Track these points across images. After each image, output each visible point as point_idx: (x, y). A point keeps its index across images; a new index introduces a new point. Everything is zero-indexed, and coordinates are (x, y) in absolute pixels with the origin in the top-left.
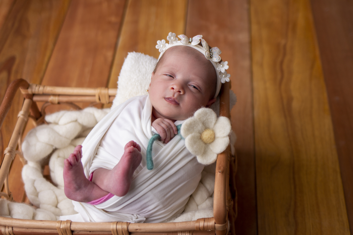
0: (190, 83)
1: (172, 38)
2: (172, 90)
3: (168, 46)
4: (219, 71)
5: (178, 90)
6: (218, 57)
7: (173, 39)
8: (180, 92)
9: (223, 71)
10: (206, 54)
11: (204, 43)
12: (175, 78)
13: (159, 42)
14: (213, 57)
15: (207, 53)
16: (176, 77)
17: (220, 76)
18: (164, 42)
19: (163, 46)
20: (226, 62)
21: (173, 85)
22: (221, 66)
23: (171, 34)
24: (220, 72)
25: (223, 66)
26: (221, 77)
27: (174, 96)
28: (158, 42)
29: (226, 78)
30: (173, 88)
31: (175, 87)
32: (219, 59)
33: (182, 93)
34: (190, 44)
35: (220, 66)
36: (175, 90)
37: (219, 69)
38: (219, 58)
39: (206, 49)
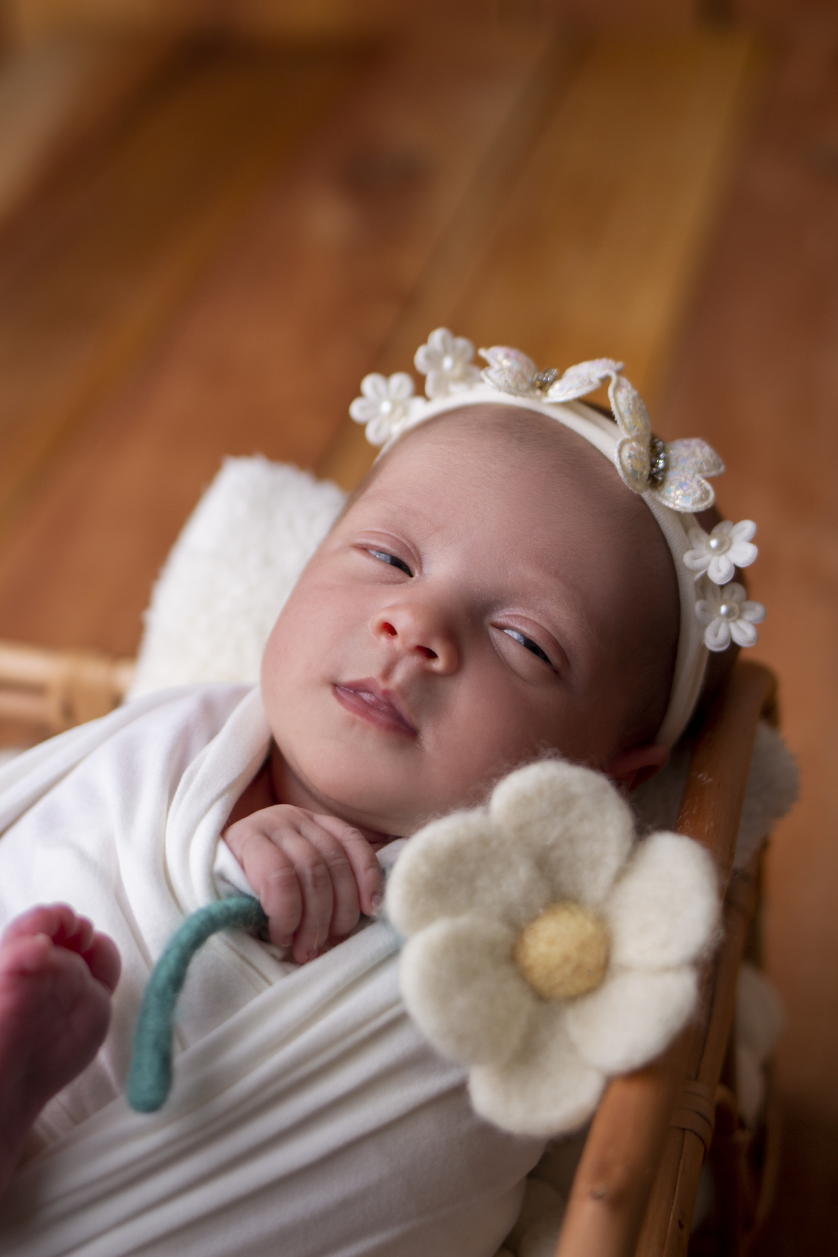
0: (500, 617)
1: (447, 363)
2: (384, 639)
3: (420, 410)
4: (698, 571)
5: (414, 641)
6: (695, 485)
7: (453, 367)
8: (431, 655)
9: (720, 571)
10: (626, 453)
11: (622, 399)
12: (417, 574)
13: (375, 387)
14: (667, 484)
15: (632, 448)
16: (426, 570)
17: (698, 606)
18: (400, 387)
19: (393, 411)
20: (747, 527)
21: (393, 608)
22: (713, 543)
23: (444, 341)
24: (705, 581)
25: (723, 547)
26: (704, 610)
27: (387, 673)
28: (370, 384)
29: (732, 626)
30: (389, 629)
31: (402, 622)
32: (702, 500)
33: (439, 665)
34: (538, 392)
35: (709, 546)
36: (397, 643)
37: (698, 563)
38: (706, 492)
39: (629, 430)
